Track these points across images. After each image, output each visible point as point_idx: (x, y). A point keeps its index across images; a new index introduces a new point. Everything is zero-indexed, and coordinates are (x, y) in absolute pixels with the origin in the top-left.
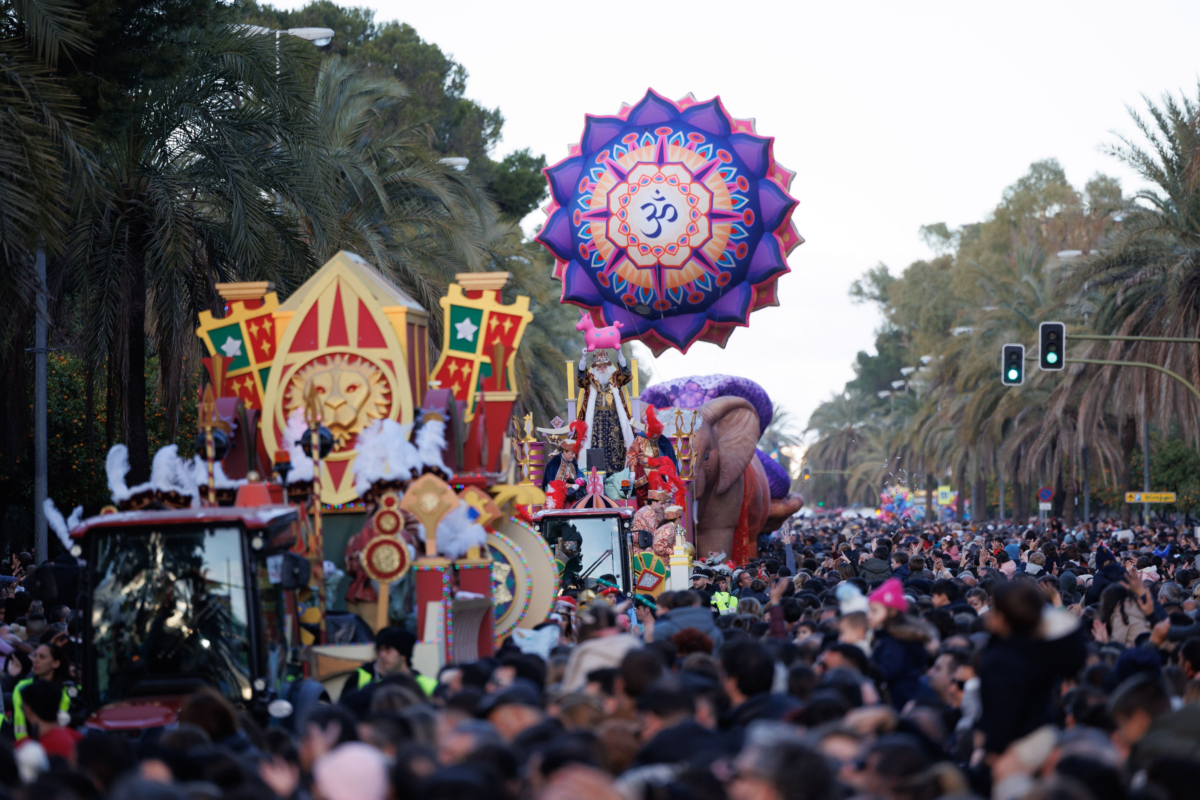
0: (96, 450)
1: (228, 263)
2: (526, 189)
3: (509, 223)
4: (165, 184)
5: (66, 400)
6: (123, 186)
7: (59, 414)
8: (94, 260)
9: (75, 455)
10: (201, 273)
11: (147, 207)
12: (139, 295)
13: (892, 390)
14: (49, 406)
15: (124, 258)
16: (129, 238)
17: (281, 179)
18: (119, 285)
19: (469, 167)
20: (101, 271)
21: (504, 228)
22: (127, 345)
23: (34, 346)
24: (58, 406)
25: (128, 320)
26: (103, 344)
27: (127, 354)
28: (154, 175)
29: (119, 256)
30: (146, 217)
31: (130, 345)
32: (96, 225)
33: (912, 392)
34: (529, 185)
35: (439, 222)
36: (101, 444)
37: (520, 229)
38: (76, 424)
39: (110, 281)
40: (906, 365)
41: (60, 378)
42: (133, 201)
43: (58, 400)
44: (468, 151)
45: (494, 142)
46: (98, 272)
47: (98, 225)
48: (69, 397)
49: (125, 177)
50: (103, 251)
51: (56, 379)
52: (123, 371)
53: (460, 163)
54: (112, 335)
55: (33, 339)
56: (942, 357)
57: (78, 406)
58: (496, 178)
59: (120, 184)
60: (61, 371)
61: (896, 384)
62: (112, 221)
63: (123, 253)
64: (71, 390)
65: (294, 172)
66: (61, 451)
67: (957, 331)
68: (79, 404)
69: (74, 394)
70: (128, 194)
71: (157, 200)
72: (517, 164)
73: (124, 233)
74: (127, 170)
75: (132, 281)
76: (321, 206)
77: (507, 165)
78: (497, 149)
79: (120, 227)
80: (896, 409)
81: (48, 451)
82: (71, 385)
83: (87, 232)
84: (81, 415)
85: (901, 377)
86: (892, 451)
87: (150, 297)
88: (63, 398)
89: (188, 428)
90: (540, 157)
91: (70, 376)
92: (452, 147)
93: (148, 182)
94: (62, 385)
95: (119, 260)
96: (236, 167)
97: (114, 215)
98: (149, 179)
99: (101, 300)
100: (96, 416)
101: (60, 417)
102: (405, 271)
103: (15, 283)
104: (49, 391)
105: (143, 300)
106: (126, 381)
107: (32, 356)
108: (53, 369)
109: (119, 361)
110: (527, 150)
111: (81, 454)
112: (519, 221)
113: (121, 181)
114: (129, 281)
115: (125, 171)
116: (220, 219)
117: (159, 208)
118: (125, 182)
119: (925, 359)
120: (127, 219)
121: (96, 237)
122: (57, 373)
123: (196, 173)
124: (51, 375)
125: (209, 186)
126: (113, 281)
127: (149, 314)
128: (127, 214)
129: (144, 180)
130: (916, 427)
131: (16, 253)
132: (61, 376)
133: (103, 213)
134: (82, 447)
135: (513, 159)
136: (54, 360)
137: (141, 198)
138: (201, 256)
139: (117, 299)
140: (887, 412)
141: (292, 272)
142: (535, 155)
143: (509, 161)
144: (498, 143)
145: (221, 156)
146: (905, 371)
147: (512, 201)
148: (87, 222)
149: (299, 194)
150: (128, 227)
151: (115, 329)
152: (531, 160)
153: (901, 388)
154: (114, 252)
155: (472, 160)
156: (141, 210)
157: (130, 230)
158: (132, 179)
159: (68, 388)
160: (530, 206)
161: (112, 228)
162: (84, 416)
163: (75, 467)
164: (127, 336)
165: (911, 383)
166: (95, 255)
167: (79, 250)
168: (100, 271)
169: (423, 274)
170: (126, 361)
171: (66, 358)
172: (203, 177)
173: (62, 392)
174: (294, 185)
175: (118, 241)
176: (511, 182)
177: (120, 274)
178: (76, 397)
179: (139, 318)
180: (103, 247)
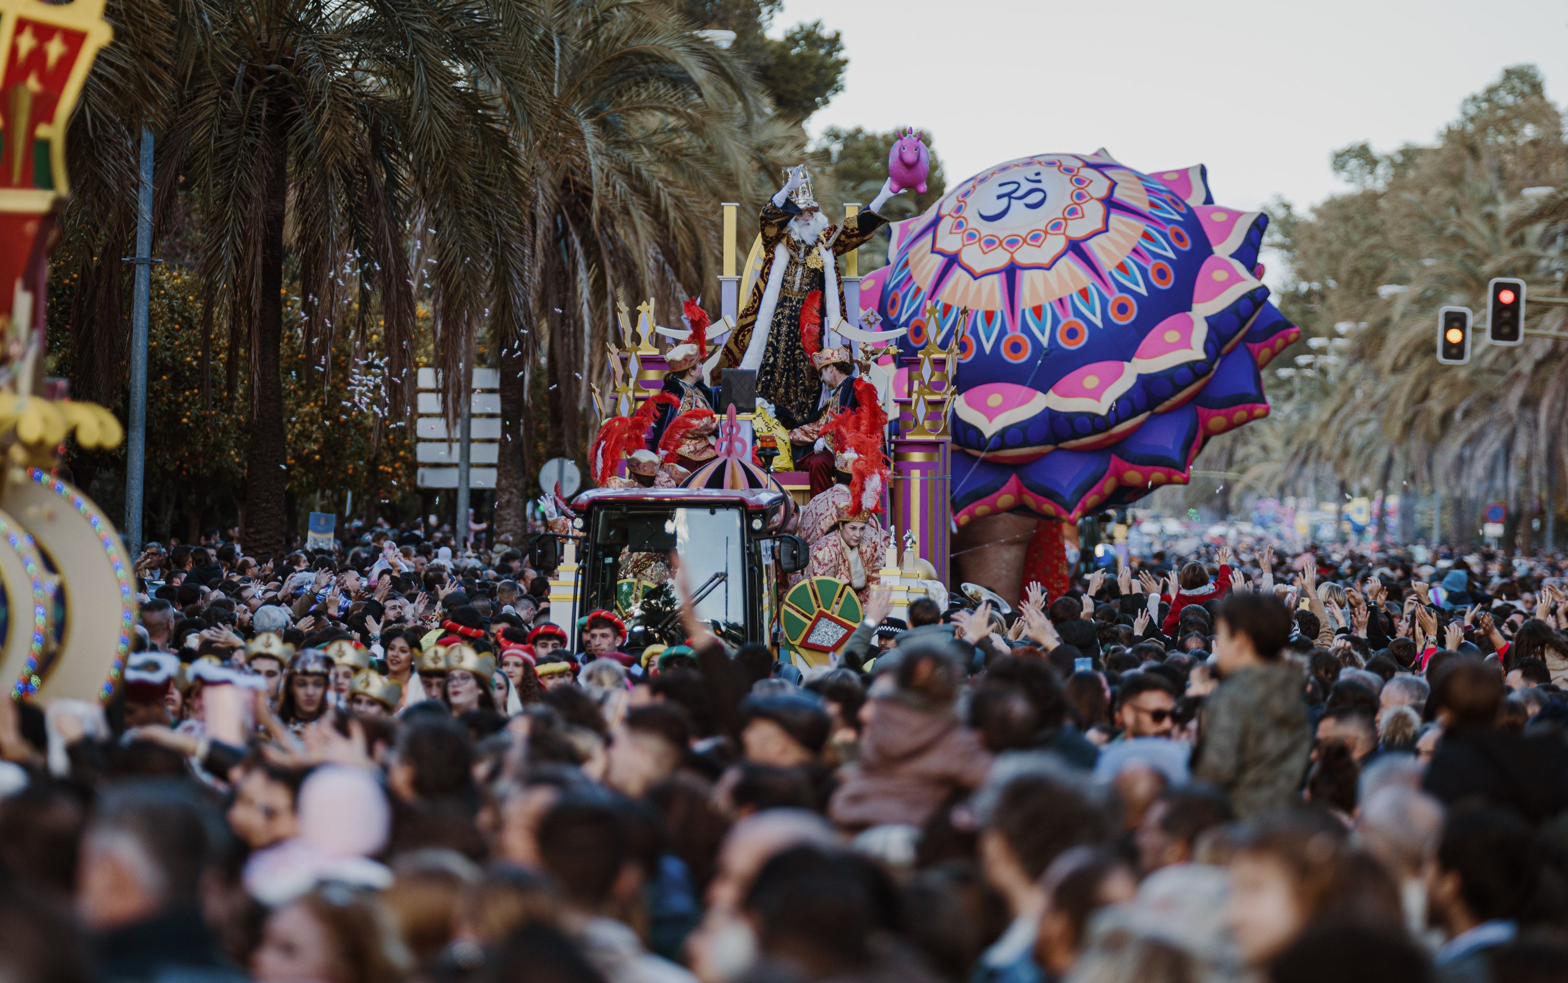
0: (214, 399)
1: (399, 154)
2: (812, 78)
3: (788, 121)
4: (320, 46)
5: (178, 330)
6: (262, 46)
7: (168, 349)
8: (219, 145)
9: (186, 405)
10: (362, 166)
11: (292, 75)
12: (277, 192)
13: (1298, 367)
14: (151, 337)
15: (259, 143)
16: (269, 117)
17: (474, 44)
18: (251, 178)
19: (736, 43)
20: (229, 159)
21: (780, 129)
22: (259, 259)
23: (134, 255)
24: (167, 337)
25: (261, 226)
26: (229, 258)
27: (259, 271)
28: (305, 33)
29: (249, 140)
30: (291, 89)
31: (264, 259)
32: (224, 98)
33: (1323, 371)
34: (817, 72)
35: (689, 111)
36: (222, 391)
37: (803, 132)
38: (189, 363)
39: (239, 172)
40: (1316, 335)
41: (170, 300)
42: (273, 66)
43: (167, 330)
44: (734, 22)
45: (771, 11)
46: (223, 161)
47: (227, 98)
48: (181, 327)
49: (264, 35)
50: (232, 132)
51: (165, 301)
52: (253, 293)
53: (723, 38)
54: (240, 246)
55: (134, 247)
56: (1364, 325)
57: (192, 339)
58: (772, 61)
59: (258, 43)
60: (172, 292)
61: (1302, 360)
62: (245, 92)
63: (257, 136)
64: (184, 318)
65: (491, 35)
66: (169, 398)
67: (1385, 291)
68: (195, 336)
69: (188, 323)
70: (268, 58)
71: (310, 69)
72: (802, 42)
73: (260, 109)
74: (268, 24)
75: (268, 173)
76: (527, 82)
77: (789, 44)
78: (774, 21)
79: (254, 101)
80: (1301, 391)
81: (148, 398)
82: (185, 310)
83: (212, 107)
84: (196, 352)
85: (1309, 351)
86: (1293, 448)
87: (292, 197)
88: (174, 329)
89: (341, 376)
90: (833, 35)
91: (184, 299)
92: (714, 17)
93: (295, 42)
94: (172, 310)
95: (252, 145)
96: (418, 27)
97: (249, 83)
98: (297, 38)
99: (226, 199)
100: (218, 354)
101: (168, 353)
102: (639, 176)
103: (100, 165)
104: (152, 318)
105: (283, 201)
106: (256, 307)
107: (131, 267)
108: (162, 288)
109: (248, 279)
110: (816, 25)
111: (194, 403)
112: (801, 120)
113: (259, 39)
114: (265, 175)
115: (264, 27)
116: (391, 94)
117: (312, 80)
118: (264, 41)
119: (1342, 327)
120: (265, 91)
121: (224, 114)
122: (166, 294)
123: (360, 33)
124: (158, 296)
125: (376, 50)
126: (243, 174)
127: (290, 218)
128: (266, 84)
129: (290, 39)
130: (1325, 416)
131: (101, 121)
132: (172, 298)
133: (231, 82)
134: (196, 395)
135: (798, 36)
136: (164, 277)
137: (287, 63)
138: (362, 144)
139: (249, 196)
140: (1290, 396)
141: (484, 169)
142: (827, 32)
143: (792, 40)
144: (777, 14)
145: (398, 11)
146: (1315, 342)
147: (794, 93)
148: (213, 93)
149: (497, 66)
150: (265, 101)
151: (244, 236)
152: (821, 39)
153: (1309, 366)
154: (246, 134)
155: (741, 35)
156: (285, 80)
157: (269, 105)
158: (274, 38)
159: (180, 314)
160: (818, 99)
161: (245, 101)
162: (200, 353)
163: (185, 420)
164: (260, 246)
165: (1322, 360)
166: (221, 138)
167: (200, 133)
168: (225, 160)
169: (664, 180)
170: (257, 283)
171: (180, 275)
172: (370, 37)
173: (172, 320)
174: (491, 53)
175: (252, 119)
176: (793, 67)
177: (252, 163)
178: (191, 327)
179: (276, 223)
180: (231, 127)
